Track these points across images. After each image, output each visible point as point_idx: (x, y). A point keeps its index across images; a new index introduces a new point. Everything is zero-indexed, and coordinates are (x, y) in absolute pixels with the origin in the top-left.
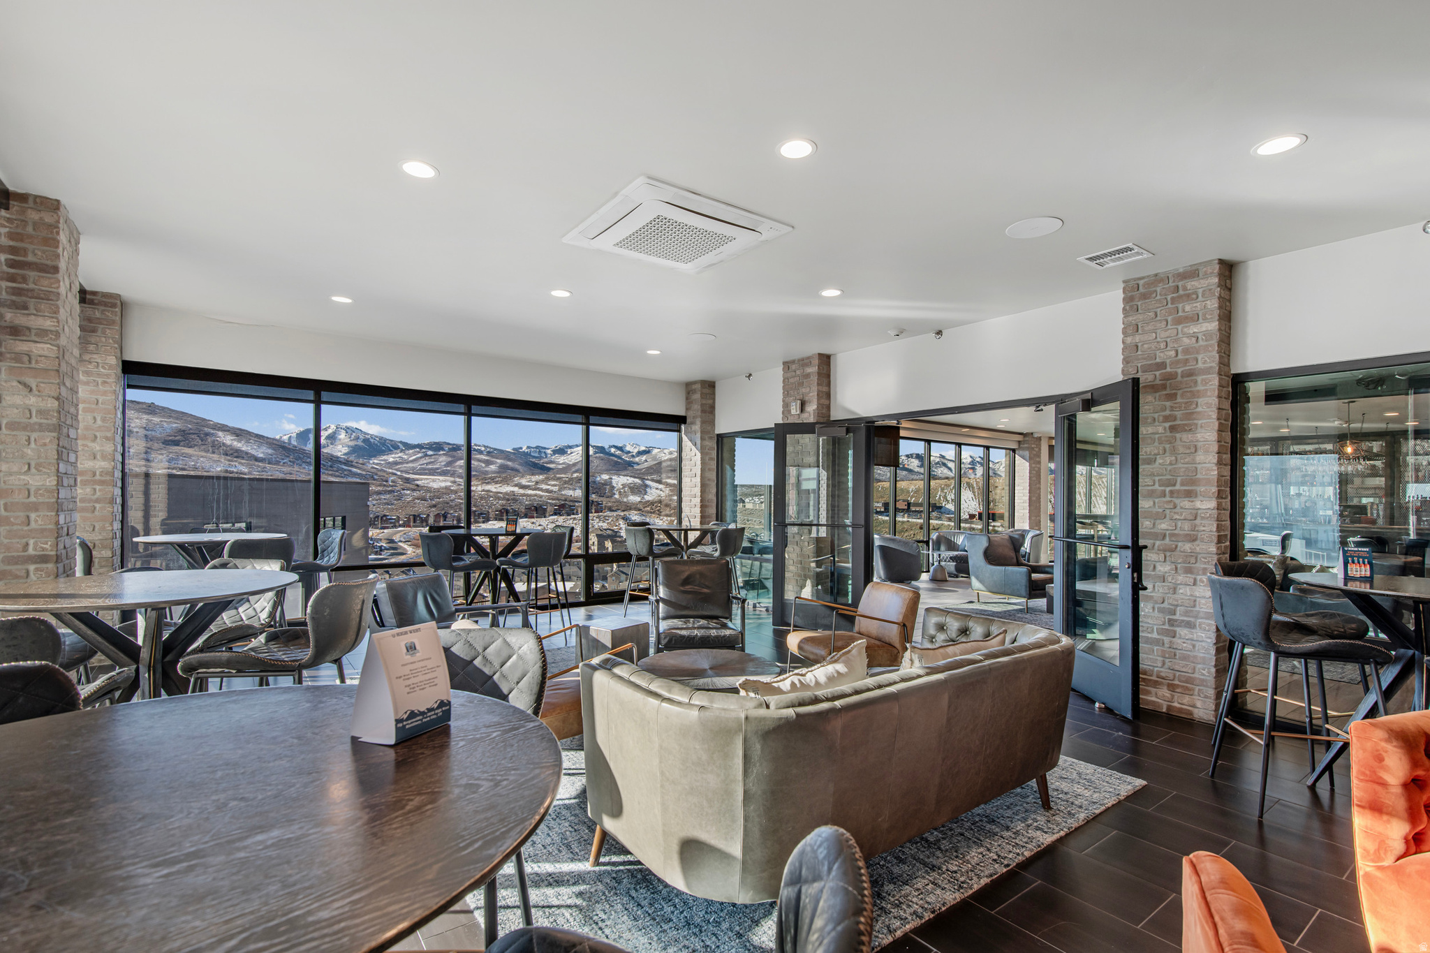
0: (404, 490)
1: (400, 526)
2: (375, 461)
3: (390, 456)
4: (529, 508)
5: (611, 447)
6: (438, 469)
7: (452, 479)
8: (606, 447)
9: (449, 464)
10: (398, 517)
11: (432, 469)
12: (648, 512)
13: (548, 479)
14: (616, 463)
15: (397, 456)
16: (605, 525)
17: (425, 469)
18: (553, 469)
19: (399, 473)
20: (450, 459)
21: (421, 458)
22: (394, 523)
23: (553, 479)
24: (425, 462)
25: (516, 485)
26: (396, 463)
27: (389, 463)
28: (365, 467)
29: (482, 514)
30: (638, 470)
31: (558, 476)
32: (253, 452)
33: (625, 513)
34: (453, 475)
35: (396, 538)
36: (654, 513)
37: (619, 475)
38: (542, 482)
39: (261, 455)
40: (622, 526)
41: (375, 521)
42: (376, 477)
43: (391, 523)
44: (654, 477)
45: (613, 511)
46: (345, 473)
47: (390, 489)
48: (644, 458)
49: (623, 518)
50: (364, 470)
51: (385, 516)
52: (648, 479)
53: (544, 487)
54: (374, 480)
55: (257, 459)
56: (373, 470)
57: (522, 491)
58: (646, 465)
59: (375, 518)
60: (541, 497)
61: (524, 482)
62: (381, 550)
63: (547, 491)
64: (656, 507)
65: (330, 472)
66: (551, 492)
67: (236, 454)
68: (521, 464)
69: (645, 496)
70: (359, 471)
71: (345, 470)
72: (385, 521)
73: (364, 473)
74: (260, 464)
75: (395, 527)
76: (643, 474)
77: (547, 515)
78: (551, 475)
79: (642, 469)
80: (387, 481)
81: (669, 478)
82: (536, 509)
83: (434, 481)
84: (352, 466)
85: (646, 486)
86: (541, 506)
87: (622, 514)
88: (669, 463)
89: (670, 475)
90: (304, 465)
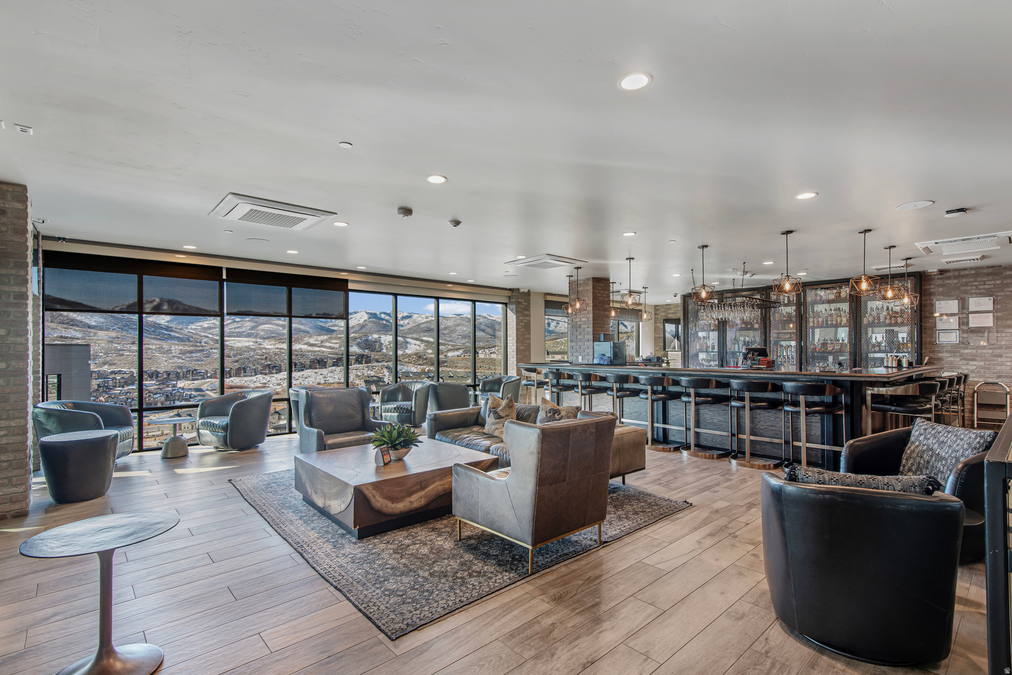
0: (212, 349)
1: (208, 377)
2: (193, 327)
3: (205, 322)
4: (312, 362)
5: (381, 313)
6: (244, 332)
7: (254, 340)
8: (378, 313)
9: (252, 328)
10: (207, 371)
11: (239, 332)
12: (406, 362)
13: (331, 338)
14: (385, 326)
15: (211, 322)
16: (372, 373)
17: (233, 333)
18: (336, 331)
19: (211, 336)
20: (254, 324)
21: (230, 323)
22: (203, 376)
23: (335, 338)
24: (234, 327)
25: (306, 344)
26: (210, 328)
27: (204, 328)
28: (182, 331)
29: (275, 367)
30: (402, 330)
31: (339, 336)
32: (87, 321)
33: (388, 363)
34: (256, 336)
35: (204, 387)
36: (410, 363)
37: (386, 335)
38: (326, 340)
39: (94, 324)
40: (385, 373)
41: (187, 374)
42: (191, 339)
43: (200, 375)
44: (415, 336)
45: (379, 362)
46: (166, 336)
47: (201, 348)
48: (407, 321)
49: (387, 368)
50: (181, 334)
51: (195, 370)
52: (408, 338)
53: (328, 344)
54: (190, 341)
55: (89, 327)
56: (189, 334)
57: (310, 348)
58: (408, 326)
59: (187, 372)
60: (323, 352)
61: (312, 341)
62: (191, 398)
63: (330, 348)
64: (413, 358)
65: (153, 336)
66: (333, 348)
67: (71, 323)
68: (311, 328)
69: (406, 350)
70: (177, 335)
71: (166, 334)
72: (195, 374)
73: (181, 336)
74: (92, 330)
75: (203, 378)
76: (405, 333)
77: (327, 366)
78: (334, 335)
79: (404, 330)
80: (201, 343)
81: (426, 336)
82: (319, 362)
83: (239, 341)
84: (171, 331)
85: (407, 343)
86: (322, 360)
87: (386, 364)
88: (425, 325)
89: (426, 334)
90: (130, 331)
